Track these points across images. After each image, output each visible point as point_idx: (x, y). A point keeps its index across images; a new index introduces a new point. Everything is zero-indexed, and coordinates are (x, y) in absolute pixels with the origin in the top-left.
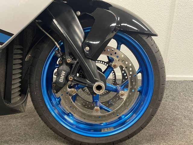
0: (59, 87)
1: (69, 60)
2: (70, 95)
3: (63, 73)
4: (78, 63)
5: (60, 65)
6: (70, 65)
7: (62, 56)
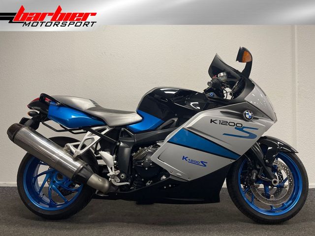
1: (258, 167)
3: (255, 174)
4: (262, 169)
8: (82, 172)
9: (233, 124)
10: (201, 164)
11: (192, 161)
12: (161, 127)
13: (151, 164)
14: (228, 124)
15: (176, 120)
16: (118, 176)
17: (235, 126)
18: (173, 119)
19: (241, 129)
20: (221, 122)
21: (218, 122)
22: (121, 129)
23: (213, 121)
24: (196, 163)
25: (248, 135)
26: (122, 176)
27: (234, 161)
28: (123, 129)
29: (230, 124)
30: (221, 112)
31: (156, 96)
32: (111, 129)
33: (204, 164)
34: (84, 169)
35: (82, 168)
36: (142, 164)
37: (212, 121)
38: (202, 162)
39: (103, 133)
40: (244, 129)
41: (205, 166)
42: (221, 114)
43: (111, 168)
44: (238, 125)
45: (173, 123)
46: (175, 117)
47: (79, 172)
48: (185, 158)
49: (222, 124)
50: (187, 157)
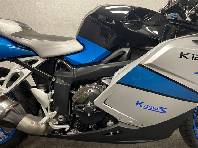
8: (9, 116)
10: (159, 110)
11: (148, 107)
12: (107, 59)
13: (95, 110)
15: (127, 50)
16: (56, 117)
18: (124, 49)
20: (195, 56)
21: (190, 57)
22: (56, 60)
23: (184, 56)
24: (154, 109)
26: (61, 118)
28: (59, 61)
30: (194, 41)
31: (100, 17)
32: (44, 60)
33: (163, 110)
34: (11, 112)
35: (9, 111)
36: (84, 109)
37: (182, 55)
38: (161, 108)
39: (34, 66)
41: (165, 112)
42: (194, 45)
43: (47, 109)
45: (123, 55)
46: (126, 47)
47: (5, 116)
48: (140, 104)
49: (195, 59)
50: (142, 103)
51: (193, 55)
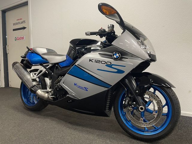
0: (125, 106)
1: (130, 95)
2: (130, 111)
3: (127, 100)
4: (133, 97)
5: (126, 97)
6: (130, 98)
7: (127, 94)
8: (34, 88)
9: (104, 63)
10: (84, 89)
11: (79, 86)
12: (72, 64)
13: (60, 87)
14: (100, 62)
17: (106, 64)
19: (110, 66)
20: (96, 61)
21: (94, 61)
23: (91, 60)
25: (116, 71)
26: (52, 92)
27: (107, 89)
29: (102, 62)
30: (99, 53)
33: (86, 89)
34: (35, 86)
37: (90, 60)
39: (47, 67)
40: (113, 66)
41: (87, 90)
43: (48, 87)
44: (108, 63)
47: (32, 87)
48: (76, 85)
49: (96, 62)
50: (76, 84)
51: (95, 60)
